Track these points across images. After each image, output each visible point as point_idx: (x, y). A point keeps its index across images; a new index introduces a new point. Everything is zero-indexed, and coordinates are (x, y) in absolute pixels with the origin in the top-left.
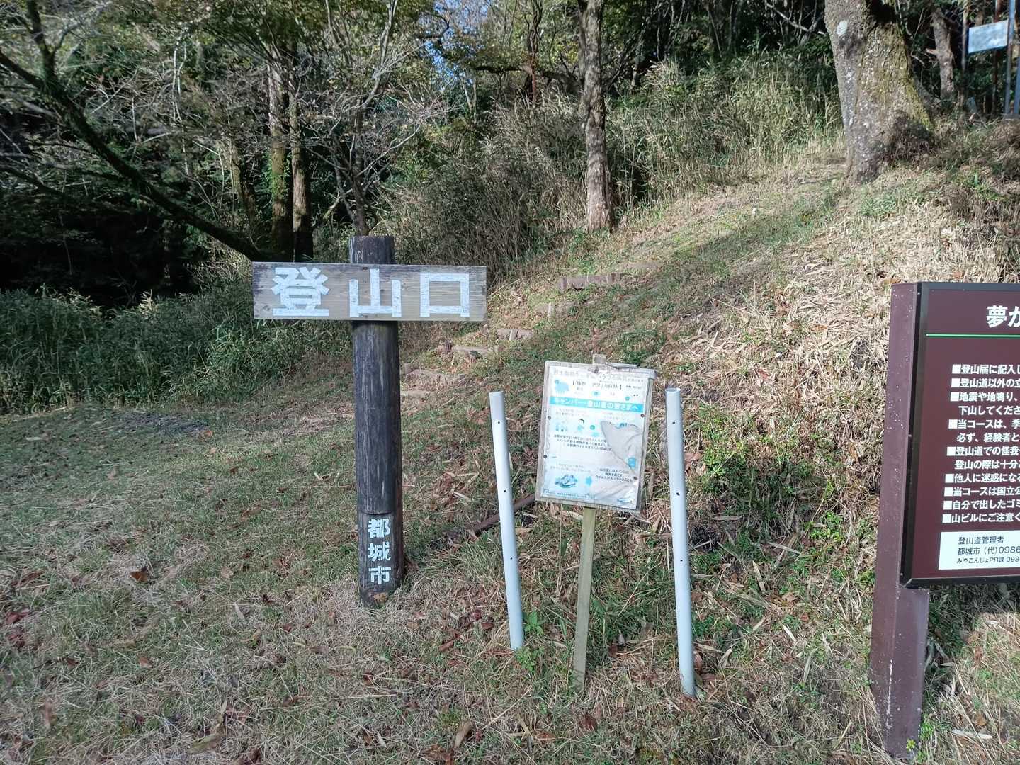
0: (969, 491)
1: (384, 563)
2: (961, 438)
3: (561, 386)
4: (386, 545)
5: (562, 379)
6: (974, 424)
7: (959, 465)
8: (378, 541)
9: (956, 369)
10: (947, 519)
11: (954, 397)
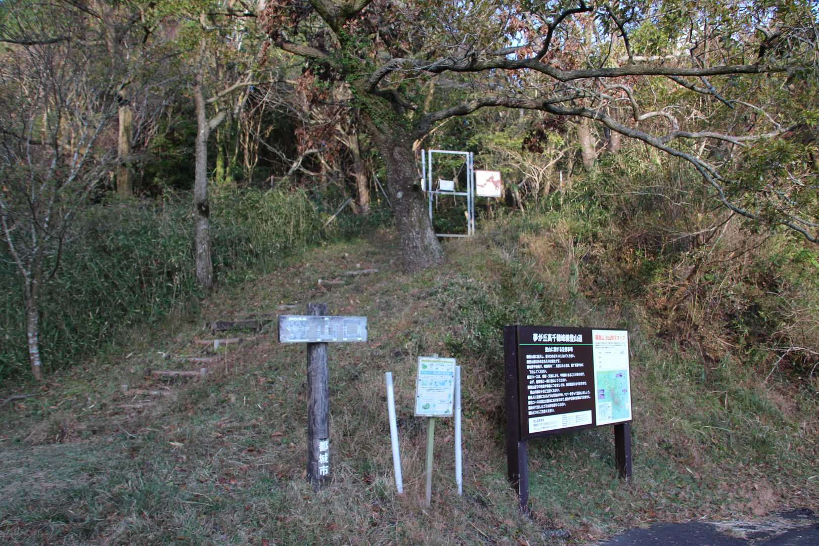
0: (535, 402)
1: (326, 464)
2: (531, 383)
3: (425, 367)
4: (326, 455)
5: (426, 363)
6: (534, 377)
7: (531, 392)
8: (323, 453)
9: (528, 357)
10: (530, 413)
11: (528, 367)
